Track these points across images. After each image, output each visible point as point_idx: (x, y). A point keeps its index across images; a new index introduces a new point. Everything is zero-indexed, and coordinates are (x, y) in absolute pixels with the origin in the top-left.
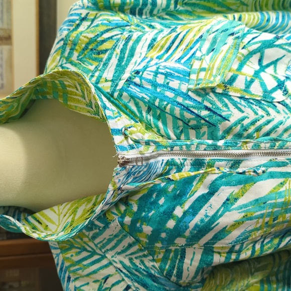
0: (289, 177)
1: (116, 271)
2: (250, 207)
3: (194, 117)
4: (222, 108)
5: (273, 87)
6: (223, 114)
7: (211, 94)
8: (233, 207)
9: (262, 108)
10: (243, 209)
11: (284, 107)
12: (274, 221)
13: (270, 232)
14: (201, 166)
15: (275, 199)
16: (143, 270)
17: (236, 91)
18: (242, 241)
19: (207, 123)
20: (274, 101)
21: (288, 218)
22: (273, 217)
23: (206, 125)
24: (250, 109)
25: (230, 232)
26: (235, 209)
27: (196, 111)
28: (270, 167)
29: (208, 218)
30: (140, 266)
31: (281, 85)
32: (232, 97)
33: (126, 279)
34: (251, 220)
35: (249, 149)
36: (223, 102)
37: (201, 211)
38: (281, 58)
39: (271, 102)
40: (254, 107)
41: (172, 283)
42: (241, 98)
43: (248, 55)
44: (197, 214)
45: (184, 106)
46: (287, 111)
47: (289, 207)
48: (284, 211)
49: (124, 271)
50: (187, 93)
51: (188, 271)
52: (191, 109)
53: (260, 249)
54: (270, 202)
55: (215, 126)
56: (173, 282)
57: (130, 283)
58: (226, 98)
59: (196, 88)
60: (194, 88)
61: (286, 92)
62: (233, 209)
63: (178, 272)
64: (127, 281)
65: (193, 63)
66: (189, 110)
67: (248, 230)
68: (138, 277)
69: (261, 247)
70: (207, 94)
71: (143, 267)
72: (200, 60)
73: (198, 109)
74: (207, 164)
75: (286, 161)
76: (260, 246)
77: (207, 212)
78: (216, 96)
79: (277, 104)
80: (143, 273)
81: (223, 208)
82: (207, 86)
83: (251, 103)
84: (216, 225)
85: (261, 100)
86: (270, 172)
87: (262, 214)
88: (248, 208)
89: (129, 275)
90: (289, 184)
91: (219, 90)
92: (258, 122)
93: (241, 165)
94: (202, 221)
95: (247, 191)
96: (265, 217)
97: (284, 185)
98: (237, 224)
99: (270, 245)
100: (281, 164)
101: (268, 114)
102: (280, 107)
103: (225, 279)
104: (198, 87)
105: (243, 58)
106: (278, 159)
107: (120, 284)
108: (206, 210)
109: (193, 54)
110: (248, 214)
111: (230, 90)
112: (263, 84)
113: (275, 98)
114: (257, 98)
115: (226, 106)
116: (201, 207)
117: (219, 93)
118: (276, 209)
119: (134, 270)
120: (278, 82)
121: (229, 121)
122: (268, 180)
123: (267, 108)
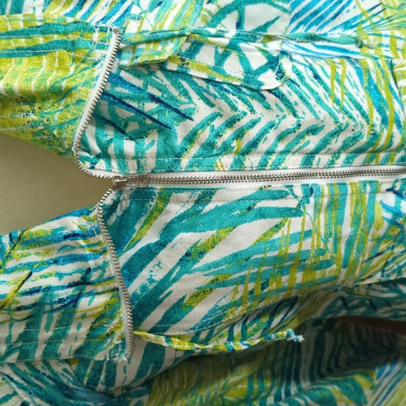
0: (288, 216)
1: (3, 379)
2: (224, 267)
3: (133, 114)
4: (178, 98)
5: (260, 66)
6: (182, 108)
7: (159, 74)
8: (195, 267)
9: (242, 100)
10: (212, 270)
11: (278, 99)
12: (263, 289)
13: (257, 308)
14: (148, 198)
15: (264, 253)
16: (49, 377)
17: (200, 68)
18: (212, 324)
19: (156, 124)
20: (263, 88)
21: (286, 284)
22: (261, 282)
23: (155, 128)
24: (223, 101)
25: (190, 308)
26: (199, 270)
27: (135, 105)
28: (260, 200)
29: (154, 285)
30: (43, 371)
31: (273, 63)
32: (195, 79)
33: (20, 392)
34: (224, 286)
35: (226, 169)
36: (179, 88)
37: (142, 273)
38: (273, 22)
39: (258, 91)
40: (230, 96)
41: (98, 395)
42: (208, 81)
43: (218, 13)
44: (135, 277)
45: (114, 98)
46: (282, 105)
47: (286, 264)
48: (278, 271)
49: (16, 378)
50: (119, 74)
51: (125, 372)
52: (127, 101)
53: (241, 335)
54: (255, 257)
55: (170, 128)
56: (99, 393)
57: (27, 399)
58: (185, 80)
59: (133, 63)
60: (129, 65)
61: (281, 74)
62: (195, 270)
63: (107, 377)
64: (22, 396)
65: (127, 25)
66: (124, 103)
67: (220, 305)
68: (41, 389)
69: (242, 331)
70: (151, 73)
71: (48, 373)
72: (138, 19)
73: (139, 100)
74: (157, 196)
75: (284, 189)
76: (240, 328)
77: (152, 273)
78: (167, 76)
79: (266, 94)
80: (48, 383)
81: (179, 267)
82: (151, 59)
83: (226, 90)
84: (168, 295)
85: (241, 86)
86: (260, 209)
87: (242, 277)
88: (220, 268)
89: (26, 385)
90: (289, 227)
91: (173, 66)
92: (237, 123)
93: (214, 198)
94: (143, 288)
95: (220, 240)
96: (247, 281)
97: (280, 229)
98: (201, 294)
99: (255, 324)
100: (277, 194)
101: (252, 111)
102: (271, 98)
103: (188, 380)
104: (136, 61)
105: (210, 19)
106: (273, 186)
107: (10, 401)
108: (151, 271)
109: (126, 11)
110: (220, 276)
111: (190, 66)
112: (243, 60)
113: (263, 84)
114: (234, 83)
115: (186, 93)
116: (143, 267)
117: (172, 72)
118: (264, 268)
119: (32, 378)
120: (268, 58)
121: (191, 119)
122: (255, 222)
123: (250, 100)
